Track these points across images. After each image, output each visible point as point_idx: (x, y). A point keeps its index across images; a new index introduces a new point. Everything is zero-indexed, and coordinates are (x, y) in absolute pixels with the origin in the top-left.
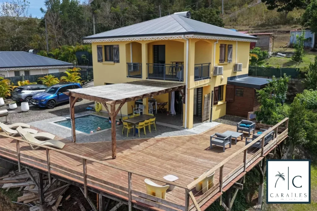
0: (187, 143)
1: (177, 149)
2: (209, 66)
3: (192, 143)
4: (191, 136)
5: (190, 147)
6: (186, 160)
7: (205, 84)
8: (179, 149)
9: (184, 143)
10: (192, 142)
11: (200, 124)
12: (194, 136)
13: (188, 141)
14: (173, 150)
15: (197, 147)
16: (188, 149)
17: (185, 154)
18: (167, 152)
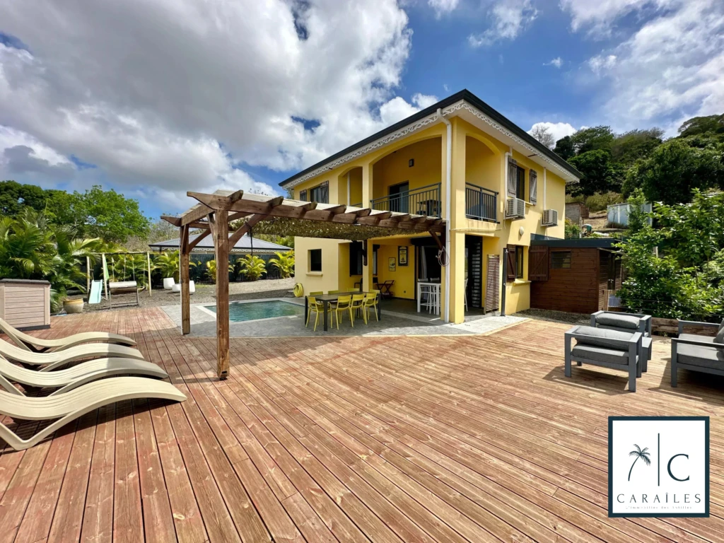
0: (450, 352)
1: (422, 365)
2: (495, 198)
3: (467, 354)
4: (460, 338)
5: (461, 362)
6: (448, 406)
7: (488, 232)
8: (426, 366)
9: (442, 351)
10: (467, 351)
11: (481, 318)
12: (470, 337)
13: (454, 347)
14: (408, 369)
15: (481, 362)
16: (455, 368)
17: (445, 382)
18: (391, 373)
